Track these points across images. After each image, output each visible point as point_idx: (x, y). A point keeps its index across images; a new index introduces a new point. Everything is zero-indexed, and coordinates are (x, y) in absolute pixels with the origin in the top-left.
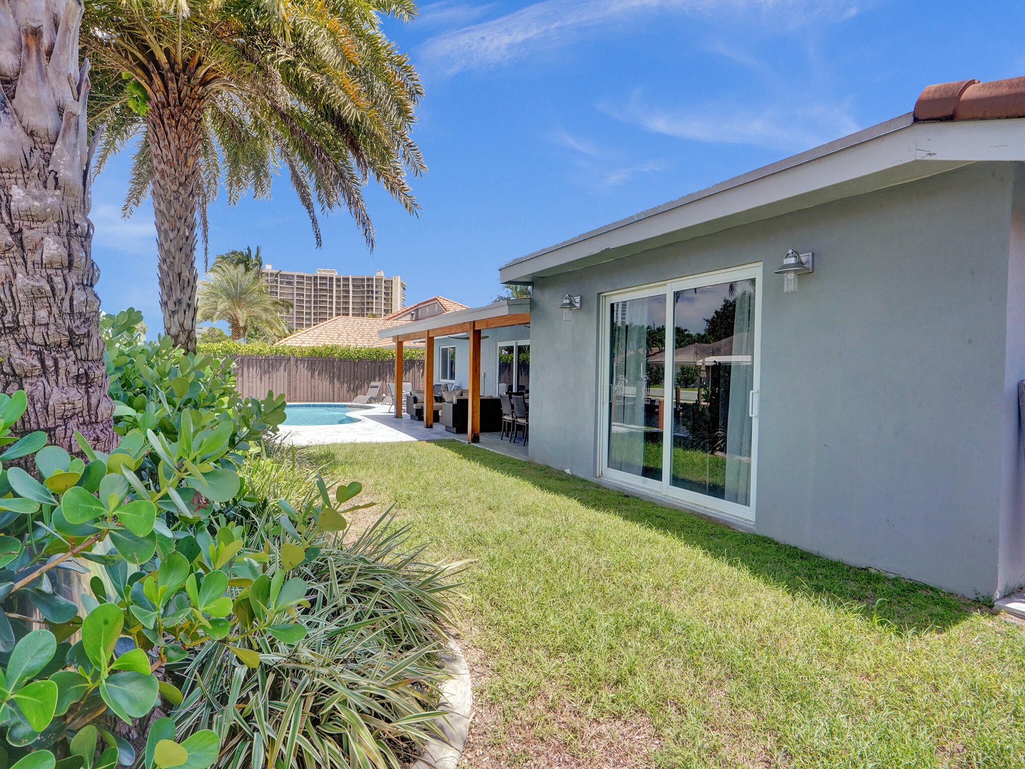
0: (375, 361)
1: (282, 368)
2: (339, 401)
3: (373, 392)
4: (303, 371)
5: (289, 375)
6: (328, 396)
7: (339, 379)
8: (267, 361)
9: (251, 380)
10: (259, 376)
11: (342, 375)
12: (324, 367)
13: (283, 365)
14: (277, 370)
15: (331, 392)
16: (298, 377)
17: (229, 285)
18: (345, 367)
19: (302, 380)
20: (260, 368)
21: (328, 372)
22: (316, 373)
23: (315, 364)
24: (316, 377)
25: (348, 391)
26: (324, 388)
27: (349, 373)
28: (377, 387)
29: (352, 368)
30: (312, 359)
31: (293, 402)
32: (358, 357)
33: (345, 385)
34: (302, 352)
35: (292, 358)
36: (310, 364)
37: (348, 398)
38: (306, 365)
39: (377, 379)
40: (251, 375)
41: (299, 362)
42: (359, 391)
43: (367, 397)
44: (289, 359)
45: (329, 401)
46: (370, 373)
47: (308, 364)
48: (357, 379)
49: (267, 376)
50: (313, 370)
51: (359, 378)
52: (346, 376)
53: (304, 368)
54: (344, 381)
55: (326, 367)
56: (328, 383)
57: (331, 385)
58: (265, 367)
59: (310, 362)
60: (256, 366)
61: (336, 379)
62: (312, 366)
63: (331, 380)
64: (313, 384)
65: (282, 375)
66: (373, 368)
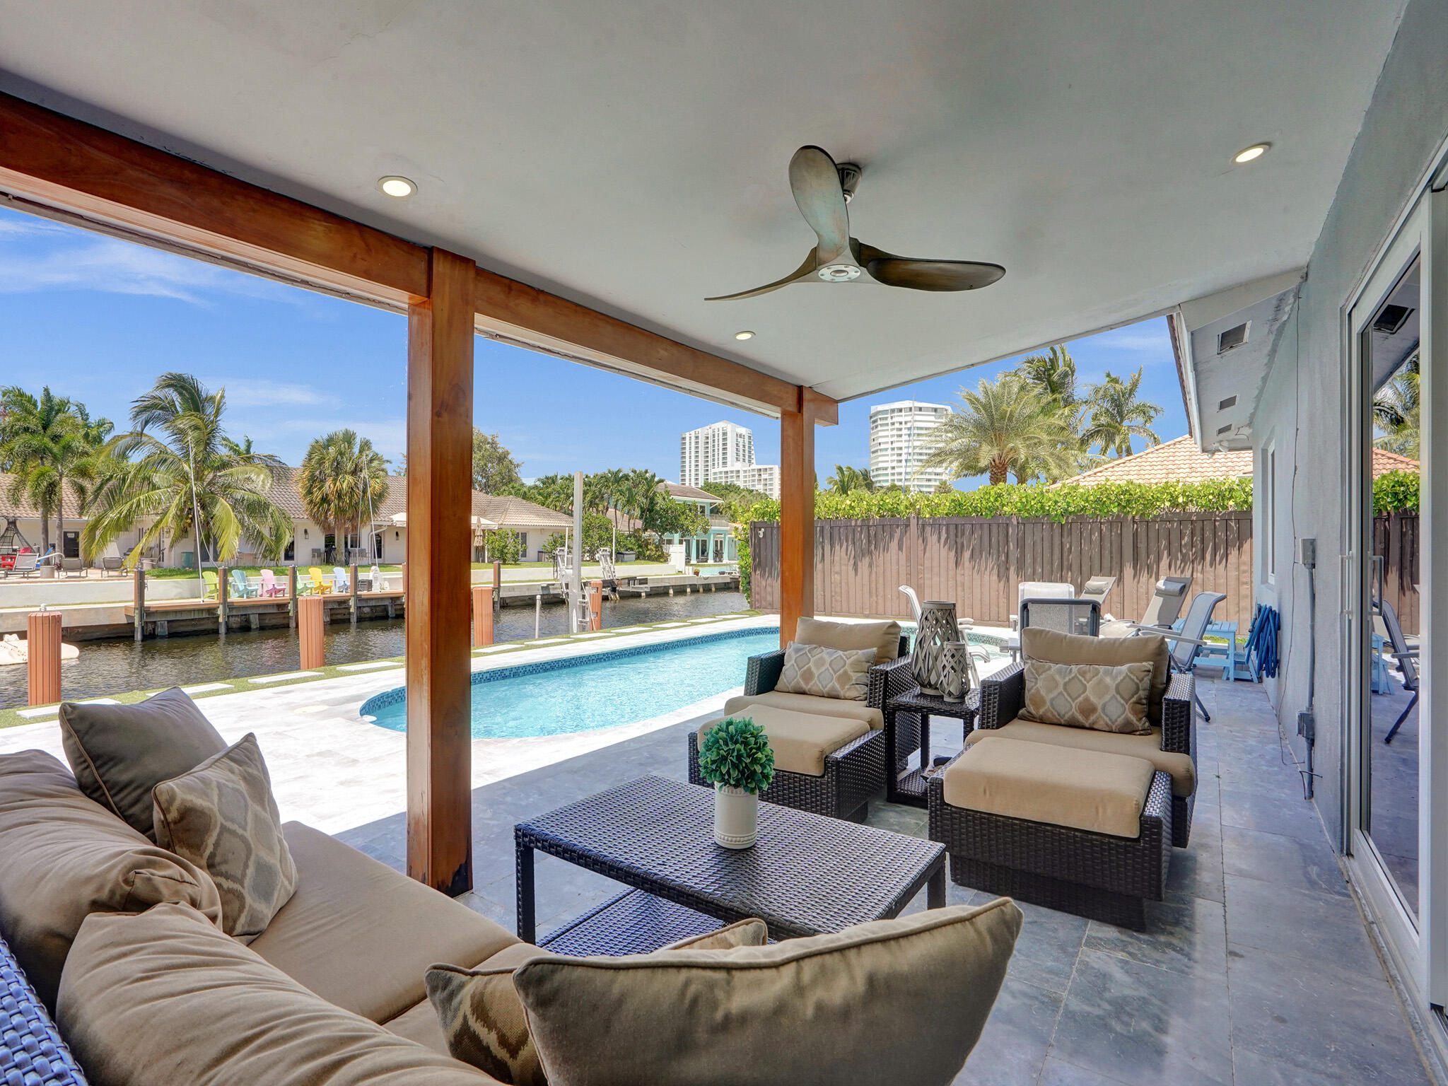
0: (1119, 521)
1: (894, 545)
4: (938, 550)
6: (994, 609)
8: (865, 529)
10: (852, 562)
11: (1029, 560)
12: (986, 538)
13: (897, 536)
14: (886, 549)
16: (927, 564)
18: (1037, 538)
19: (936, 570)
20: (854, 543)
21: (994, 551)
22: (967, 554)
23: (963, 534)
24: (967, 564)
27: (1047, 554)
29: (1057, 541)
30: (956, 520)
35: (913, 522)
36: (952, 534)
38: (944, 535)
40: (837, 558)
41: (928, 529)
44: (908, 525)
46: (1106, 553)
47: (947, 532)
48: (1070, 568)
49: (866, 560)
50: (959, 546)
51: (1075, 567)
52: (1039, 559)
53: (939, 542)
54: (1034, 572)
55: (990, 540)
56: (995, 577)
57: (1002, 583)
58: (862, 541)
59: (952, 528)
60: (847, 541)
61: (1012, 569)
62: (956, 536)
63: (1002, 570)
64: (959, 578)
65: (894, 558)
66: (1115, 539)
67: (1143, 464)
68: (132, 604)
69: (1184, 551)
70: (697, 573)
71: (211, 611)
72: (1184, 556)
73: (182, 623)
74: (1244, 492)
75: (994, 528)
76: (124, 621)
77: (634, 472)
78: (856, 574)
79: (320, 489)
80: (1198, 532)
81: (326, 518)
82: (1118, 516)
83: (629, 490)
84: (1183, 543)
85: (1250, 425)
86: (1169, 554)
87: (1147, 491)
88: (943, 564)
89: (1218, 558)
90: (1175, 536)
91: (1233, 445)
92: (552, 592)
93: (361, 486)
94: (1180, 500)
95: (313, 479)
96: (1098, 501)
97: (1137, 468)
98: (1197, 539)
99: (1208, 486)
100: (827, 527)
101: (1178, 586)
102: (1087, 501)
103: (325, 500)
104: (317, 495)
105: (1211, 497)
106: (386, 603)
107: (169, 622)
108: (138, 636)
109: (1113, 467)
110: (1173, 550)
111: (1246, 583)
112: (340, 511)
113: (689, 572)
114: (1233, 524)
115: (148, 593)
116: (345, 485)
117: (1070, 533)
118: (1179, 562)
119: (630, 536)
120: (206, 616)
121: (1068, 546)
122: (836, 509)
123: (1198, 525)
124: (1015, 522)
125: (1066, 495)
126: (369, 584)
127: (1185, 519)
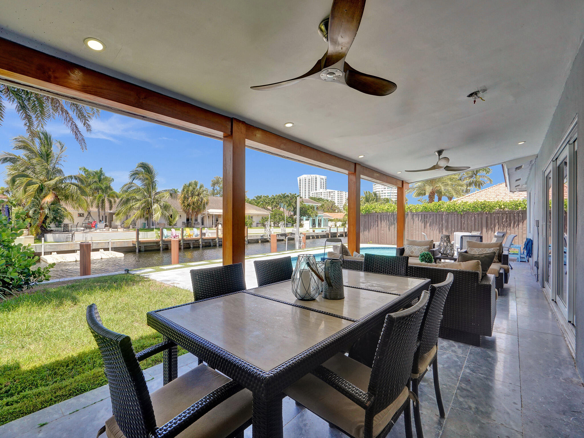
0: (481, 214)
4: (418, 223)
7: (447, 228)
8: (393, 216)
9: (383, 229)
10: (388, 226)
11: (450, 226)
12: (435, 219)
16: (414, 227)
18: (453, 219)
19: (417, 229)
20: (389, 221)
21: (438, 223)
22: (428, 224)
23: (427, 218)
24: (428, 227)
27: (456, 224)
29: (460, 220)
30: (424, 213)
32: (463, 210)
34: (417, 209)
35: (410, 214)
36: (423, 217)
38: (420, 218)
40: (383, 226)
41: (415, 216)
44: (407, 214)
46: (477, 224)
50: (426, 222)
52: (453, 226)
53: (418, 220)
56: (438, 232)
57: (441, 234)
58: (391, 220)
59: (423, 216)
60: (386, 220)
61: (444, 229)
62: (425, 218)
63: (440, 229)
66: (480, 219)
67: (487, 192)
68: (135, 240)
69: (504, 223)
70: (314, 231)
71: (157, 243)
72: (503, 225)
73: (148, 247)
74: (525, 204)
75: (438, 216)
76: (132, 246)
77: (291, 194)
78: (389, 231)
79: (187, 201)
80: (508, 217)
81: (189, 211)
82: (481, 212)
83: (289, 201)
84: (503, 221)
85: (526, 184)
86: (498, 224)
87: (491, 204)
88: (420, 227)
89: (515, 226)
90: (500, 219)
91: (520, 190)
92: (264, 238)
93: (200, 200)
94: (502, 207)
95: (185, 197)
96: (474, 207)
97: (485, 194)
98: (508, 219)
99: (512, 202)
100: (379, 215)
101: (502, 234)
102: (470, 207)
103: (189, 205)
104: (186, 204)
105: (513, 206)
106: (210, 241)
107: (144, 246)
108: (137, 251)
109: (476, 193)
110: (500, 223)
111: (525, 234)
112: (193, 209)
113: (311, 231)
114: (521, 215)
115: (140, 236)
116: (195, 199)
117: (464, 217)
118: (502, 227)
119: (289, 218)
120: (155, 244)
121: (463, 222)
122: (383, 209)
123: (509, 215)
124: (445, 214)
125: (463, 205)
126: (205, 234)
127: (504, 213)
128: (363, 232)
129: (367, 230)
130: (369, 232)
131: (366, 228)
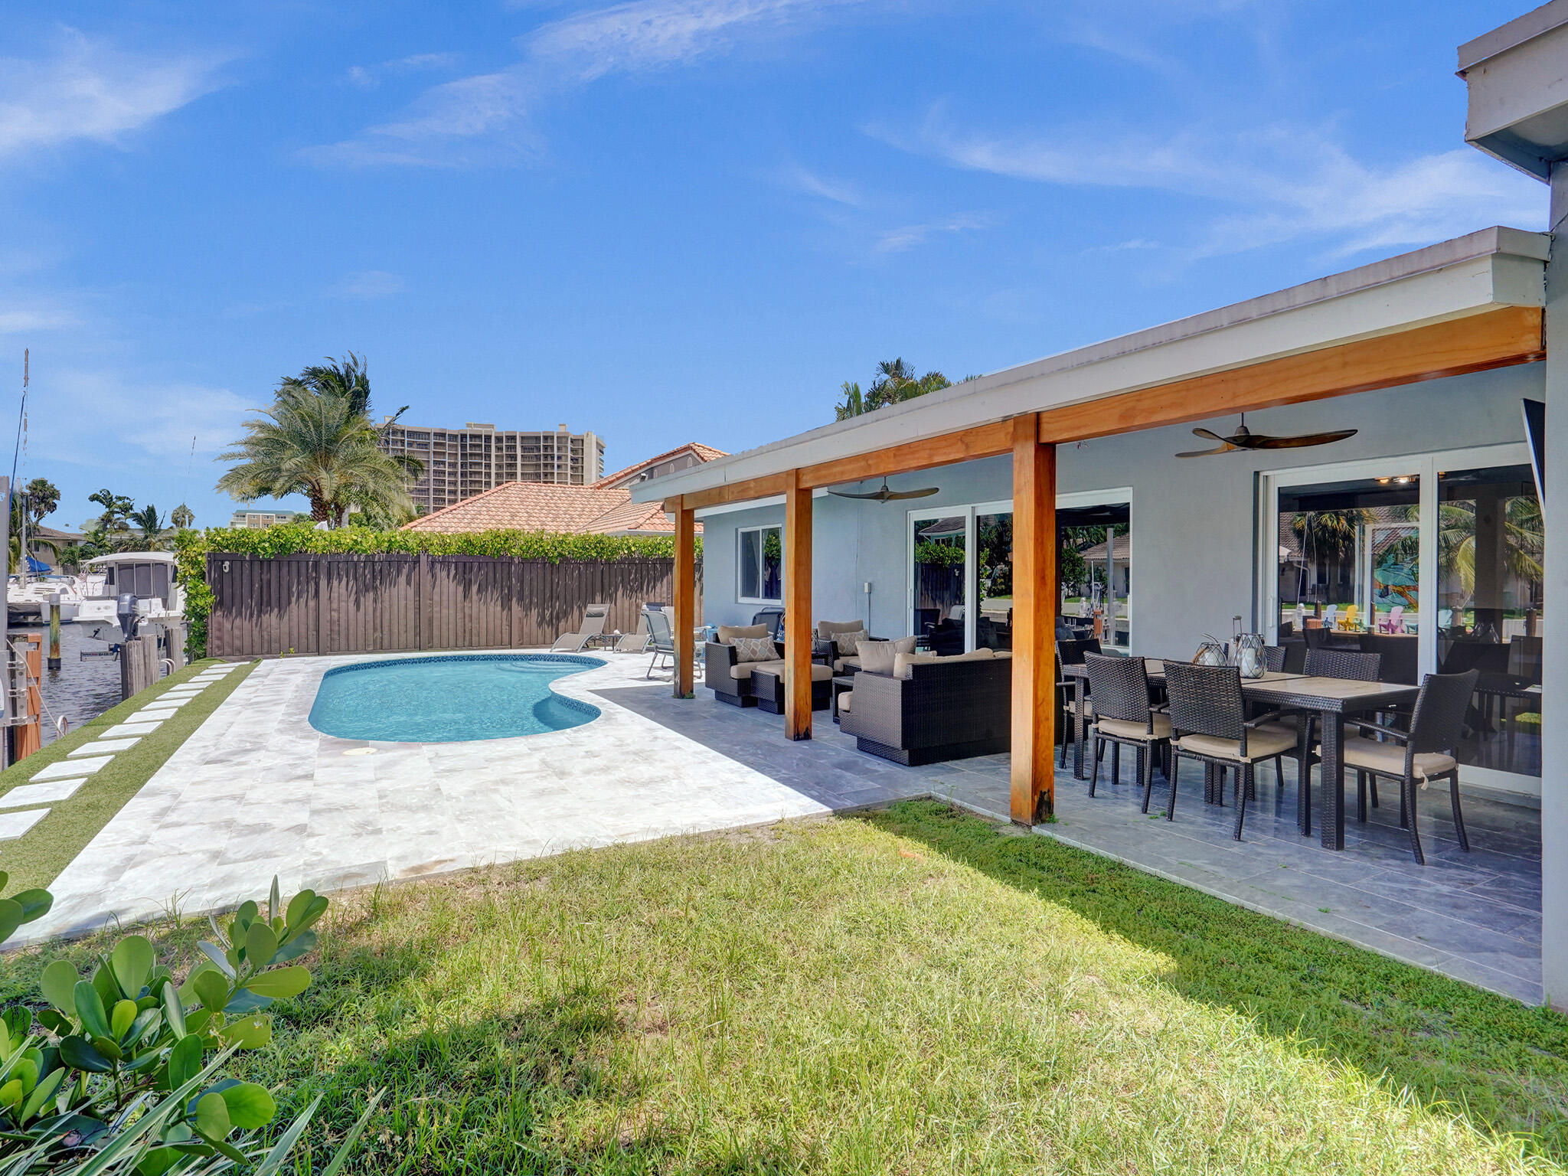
0: (593, 562)
1: (403, 579)
2: (521, 646)
3: (592, 627)
4: (447, 586)
5: (418, 593)
6: (498, 635)
7: (521, 599)
8: (369, 565)
9: (335, 606)
10: (353, 597)
11: (527, 593)
12: (491, 575)
13: (405, 571)
14: (393, 583)
15: (506, 628)
16: (436, 598)
17: (306, 426)
18: (534, 575)
19: (445, 603)
20: (356, 579)
21: (498, 585)
22: (475, 588)
23: (471, 569)
24: (475, 597)
25: (540, 624)
26: (491, 619)
27: (540, 588)
28: (601, 615)
29: (548, 578)
30: (465, 559)
31: (425, 650)
32: (560, 554)
33: (534, 612)
34: (444, 545)
35: (423, 558)
36: (460, 570)
37: (541, 639)
38: (453, 572)
39: (598, 598)
40: (335, 595)
41: (438, 566)
42: (562, 623)
43: (582, 638)
44: (417, 561)
45: (502, 646)
46: (583, 586)
47: (456, 569)
48: (558, 598)
49: (371, 595)
50: (467, 581)
51: (562, 597)
52: (535, 592)
53: (448, 577)
54: (531, 602)
55: (495, 576)
56: (499, 608)
57: (505, 612)
58: (365, 577)
59: (460, 565)
60: (347, 577)
61: (514, 599)
62: (465, 573)
63: (505, 603)
64: (467, 611)
65: (402, 593)
66: (590, 576)
69: (631, 584)
72: (632, 587)
75: (499, 566)
78: (358, 609)
80: (639, 571)
82: (593, 559)
84: (631, 578)
86: (623, 587)
88: (452, 597)
89: (650, 589)
90: (626, 574)
96: (584, 548)
98: (639, 576)
100: (324, 562)
102: (575, 546)
110: (625, 584)
114: (658, 566)
117: (559, 572)
118: (628, 592)
123: (639, 566)
124: (518, 562)
125: (561, 541)
128: (259, 616)
129: (276, 610)
130: (280, 616)
131: (269, 604)
